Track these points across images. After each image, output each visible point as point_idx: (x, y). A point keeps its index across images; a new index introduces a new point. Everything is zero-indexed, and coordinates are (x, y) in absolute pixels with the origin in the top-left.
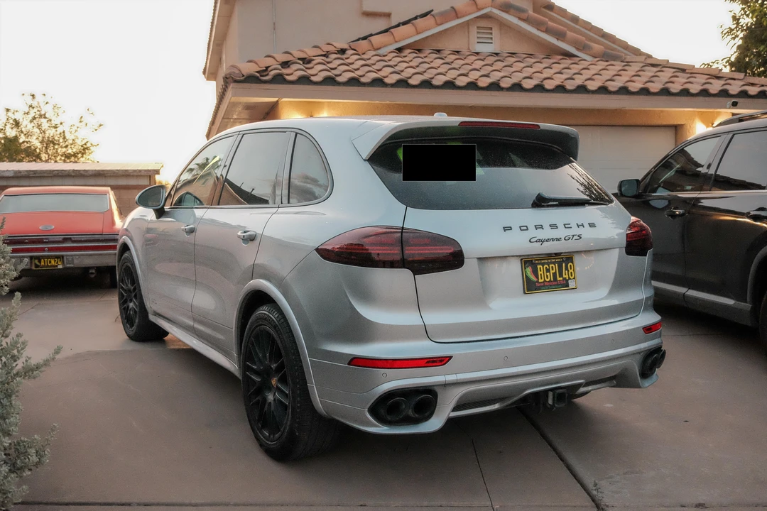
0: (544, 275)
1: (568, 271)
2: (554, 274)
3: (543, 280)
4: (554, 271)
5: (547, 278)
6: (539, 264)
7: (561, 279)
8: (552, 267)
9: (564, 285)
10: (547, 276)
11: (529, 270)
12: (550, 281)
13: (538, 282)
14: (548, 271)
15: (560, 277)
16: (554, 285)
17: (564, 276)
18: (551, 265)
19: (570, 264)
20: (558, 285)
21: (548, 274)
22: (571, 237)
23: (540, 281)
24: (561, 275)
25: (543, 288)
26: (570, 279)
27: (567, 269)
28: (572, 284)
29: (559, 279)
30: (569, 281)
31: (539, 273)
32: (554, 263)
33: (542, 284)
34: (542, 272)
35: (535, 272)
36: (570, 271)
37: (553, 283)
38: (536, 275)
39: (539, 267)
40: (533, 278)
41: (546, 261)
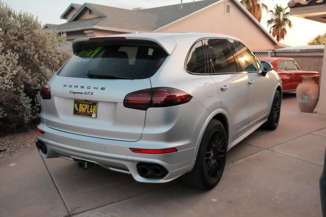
0: (82, 109)
1: (93, 109)
2: (86, 109)
3: (81, 111)
4: (86, 108)
5: (83, 110)
6: (81, 103)
7: (89, 112)
8: (86, 106)
9: (90, 115)
10: (83, 109)
11: (76, 105)
12: (84, 112)
13: (79, 111)
14: (84, 107)
15: (88, 111)
16: (86, 114)
17: (91, 111)
18: (86, 105)
19: (95, 106)
20: (87, 114)
21: (84, 108)
22: (88, 93)
23: (80, 111)
24: (89, 110)
25: (80, 114)
26: (93, 113)
27: (92, 108)
28: (94, 115)
29: (88, 112)
30: (93, 114)
31: (80, 107)
32: (87, 104)
33: (80, 113)
34: (81, 107)
35: (78, 107)
36: (94, 109)
37: (85, 113)
38: (78, 108)
39: (80, 104)
40: (77, 109)
41: (84, 103)
